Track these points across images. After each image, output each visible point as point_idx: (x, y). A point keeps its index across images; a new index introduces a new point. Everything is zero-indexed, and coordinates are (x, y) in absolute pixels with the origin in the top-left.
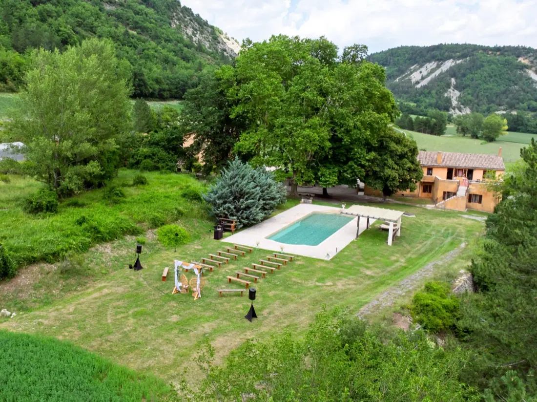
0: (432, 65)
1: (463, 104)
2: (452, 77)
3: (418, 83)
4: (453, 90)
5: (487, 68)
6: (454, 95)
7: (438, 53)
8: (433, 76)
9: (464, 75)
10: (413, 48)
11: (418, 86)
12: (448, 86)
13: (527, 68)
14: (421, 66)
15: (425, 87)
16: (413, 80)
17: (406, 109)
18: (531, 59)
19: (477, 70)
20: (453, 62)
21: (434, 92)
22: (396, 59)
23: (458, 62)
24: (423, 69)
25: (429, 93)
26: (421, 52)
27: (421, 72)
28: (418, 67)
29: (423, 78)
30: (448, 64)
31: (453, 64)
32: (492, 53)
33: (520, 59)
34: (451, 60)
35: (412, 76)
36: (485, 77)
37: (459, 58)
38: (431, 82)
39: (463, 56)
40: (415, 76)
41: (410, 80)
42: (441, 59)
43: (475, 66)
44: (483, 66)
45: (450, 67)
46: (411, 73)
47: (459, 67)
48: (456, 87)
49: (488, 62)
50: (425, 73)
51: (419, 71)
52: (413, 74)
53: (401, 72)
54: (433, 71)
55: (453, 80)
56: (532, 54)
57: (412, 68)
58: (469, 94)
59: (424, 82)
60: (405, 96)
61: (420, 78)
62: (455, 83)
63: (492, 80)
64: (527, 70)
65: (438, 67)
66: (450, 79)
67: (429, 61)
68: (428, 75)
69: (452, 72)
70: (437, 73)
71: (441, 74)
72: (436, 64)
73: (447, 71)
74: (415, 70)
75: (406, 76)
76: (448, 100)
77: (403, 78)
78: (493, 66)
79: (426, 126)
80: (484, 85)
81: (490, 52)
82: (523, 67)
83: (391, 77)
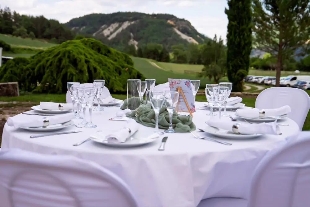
0: (116, 25)
2: (131, 32)
3: (108, 36)
4: (133, 41)
5: (151, 26)
6: (135, 43)
7: (118, 17)
8: (117, 32)
9: (138, 31)
11: (110, 38)
12: (130, 37)
14: (109, 26)
15: (114, 39)
16: (105, 35)
18: (174, 21)
19: (145, 27)
21: (121, 41)
22: (91, 21)
23: (133, 23)
24: (110, 28)
25: (118, 42)
26: (107, 17)
27: (109, 30)
28: (107, 26)
29: (111, 33)
30: (126, 25)
31: (129, 24)
33: (168, 21)
34: (127, 22)
35: (103, 32)
37: (132, 20)
39: (135, 19)
40: (106, 32)
41: (103, 35)
42: (121, 21)
43: (144, 25)
44: (148, 25)
45: (128, 26)
46: (103, 30)
47: (133, 26)
48: (135, 39)
49: (151, 22)
50: (112, 30)
51: (107, 29)
53: (95, 30)
54: (117, 29)
55: (132, 34)
57: (103, 27)
59: (114, 35)
61: (109, 33)
62: (133, 36)
63: (155, 33)
64: (173, 28)
65: (120, 26)
66: (129, 34)
67: (114, 23)
68: (114, 31)
69: (130, 29)
70: (120, 30)
71: (123, 30)
72: (118, 24)
74: (105, 28)
75: (100, 32)
77: (98, 34)
78: (154, 25)
81: (151, 18)
82: (172, 26)
83: (90, 33)
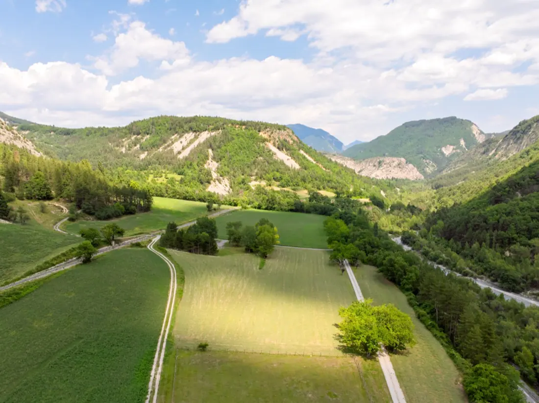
0: (190, 136)
1: (221, 176)
2: (209, 148)
3: (179, 153)
4: (212, 161)
5: (236, 140)
6: (212, 165)
7: (194, 125)
8: (192, 147)
9: (219, 147)
11: (181, 157)
12: (207, 157)
13: (267, 141)
14: (181, 137)
15: (186, 159)
16: (175, 151)
18: (269, 133)
19: (229, 142)
20: (208, 133)
21: (195, 164)
22: (158, 128)
23: (213, 134)
24: (183, 139)
25: (191, 164)
26: (179, 123)
27: (181, 142)
28: (178, 136)
29: (183, 149)
30: (204, 136)
31: (209, 136)
32: (239, 127)
33: (261, 133)
34: (207, 132)
35: (173, 146)
36: (236, 149)
37: (213, 130)
38: (193, 152)
39: (216, 129)
40: (177, 147)
41: (172, 150)
42: (197, 131)
43: (227, 138)
44: (233, 139)
45: (206, 139)
46: (173, 143)
47: (214, 138)
48: (214, 158)
49: (237, 135)
50: (185, 143)
51: (179, 142)
52: (175, 144)
53: (163, 141)
54: (191, 142)
55: (210, 151)
56: (268, 129)
57: (173, 137)
58: (225, 165)
59: (186, 153)
60: (171, 167)
61: (181, 148)
62: (212, 154)
63: (242, 151)
64: (267, 143)
65: (196, 137)
66: (208, 151)
67: (188, 132)
68: (188, 146)
69: (209, 144)
70: (196, 143)
71: (199, 145)
72: (194, 134)
73: (204, 143)
74: (176, 140)
75: (169, 146)
76: (209, 174)
77: (165, 148)
78: (241, 139)
80: (237, 156)
81: (237, 126)
82: (264, 140)
83: (155, 146)
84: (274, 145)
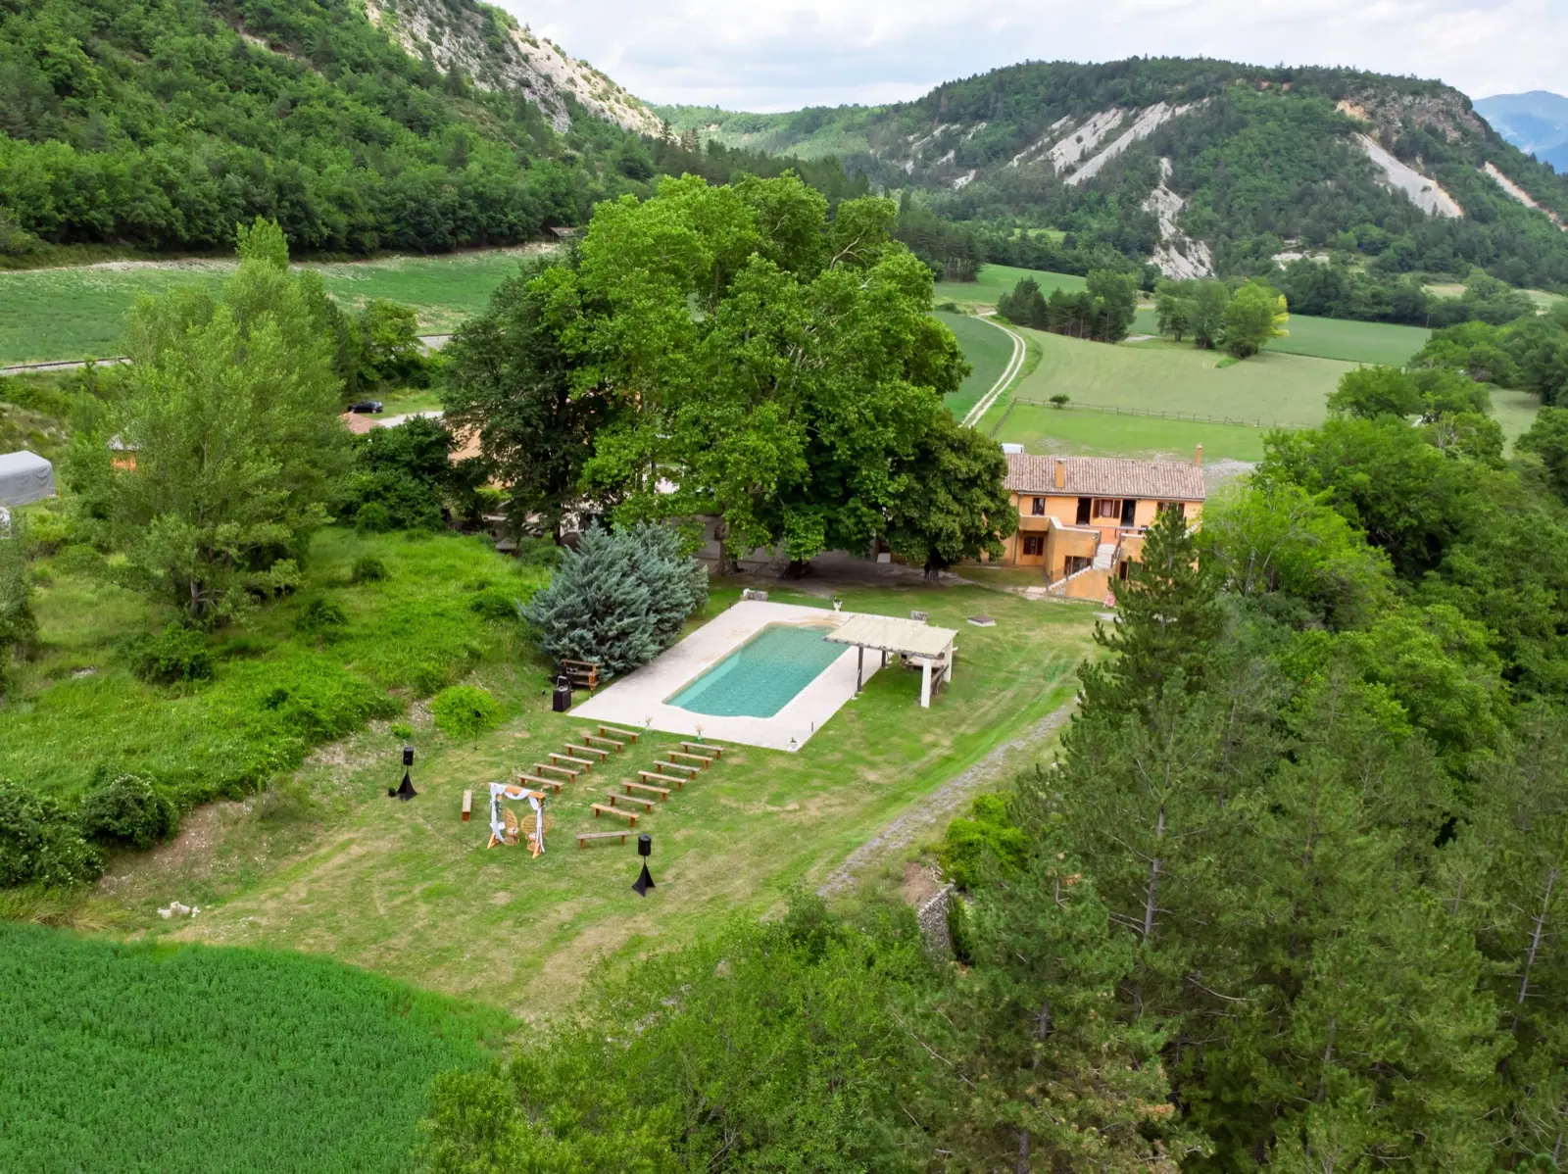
0: (1110, 119)
1: (1189, 234)
2: (1163, 155)
3: (1070, 170)
4: (1166, 193)
5: (1254, 130)
6: (1166, 206)
7: (1126, 84)
8: (1110, 151)
9: (1195, 150)
10: (1057, 65)
11: (1072, 181)
12: (1152, 180)
13: (1360, 132)
14: (1081, 122)
15: (1088, 184)
16: (1059, 164)
17: (1035, 255)
18: (1371, 105)
19: (1229, 134)
20: (1166, 110)
21: (1112, 199)
22: (1012, 100)
23: (1180, 111)
24: (1085, 131)
25: (1101, 201)
26: (1080, 81)
27: (1079, 140)
28: (1072, 123)
29: (1085, 157)
30: (1155, 116)
31: (1167, 117)
32: (1270, 87)
33: (1341, 105)
34: (1162, 106)
35: (1055, 150)
36: (1250, 156)
37: (1182, 100)
38: (1108, 169)
39: (1194, 95)
40: (1065, 152)
41: (1049, 163)
42: (1136, 103)
43: (1224, 124)
44: (1244, 124)
45: (1159, 126)
46: (1054, 142)
47: (1180, 125)
48: (1174, 185)
49: (1259, 112)
50: (1090, 142)
51: (1074, 136)
52: (1060, 144)
53: (1026, 138)
54: (1112, 136)
55: (1165, 164)
56: (1371, 91)
57: (1056, 126)
58: (1206, 204)
59: (1087, 171)
60: (1036, 209)
61: (1077, 156)
62: (1170, 173)
63: (1268, 163)
64: (1359, 137)
65: (1127, 124)
66: (1157, 162)
67: (1103, 108)
68: (1098, 149)
69: (1163, 142)
70: (1124, 142)
71: (1134, 145)
72: (1120, 116)
73: (1150, 137)
74: (1064, 134)
75: (1040, 151)
76: (1151, 223)
77: (1030, 157)
78: (1271, 125)
79: (1078, 318)
80: (1248, 176)
81: (1265, 84)
82: (1350, 128)
83: (998, 152)
84: (1384, 142)
